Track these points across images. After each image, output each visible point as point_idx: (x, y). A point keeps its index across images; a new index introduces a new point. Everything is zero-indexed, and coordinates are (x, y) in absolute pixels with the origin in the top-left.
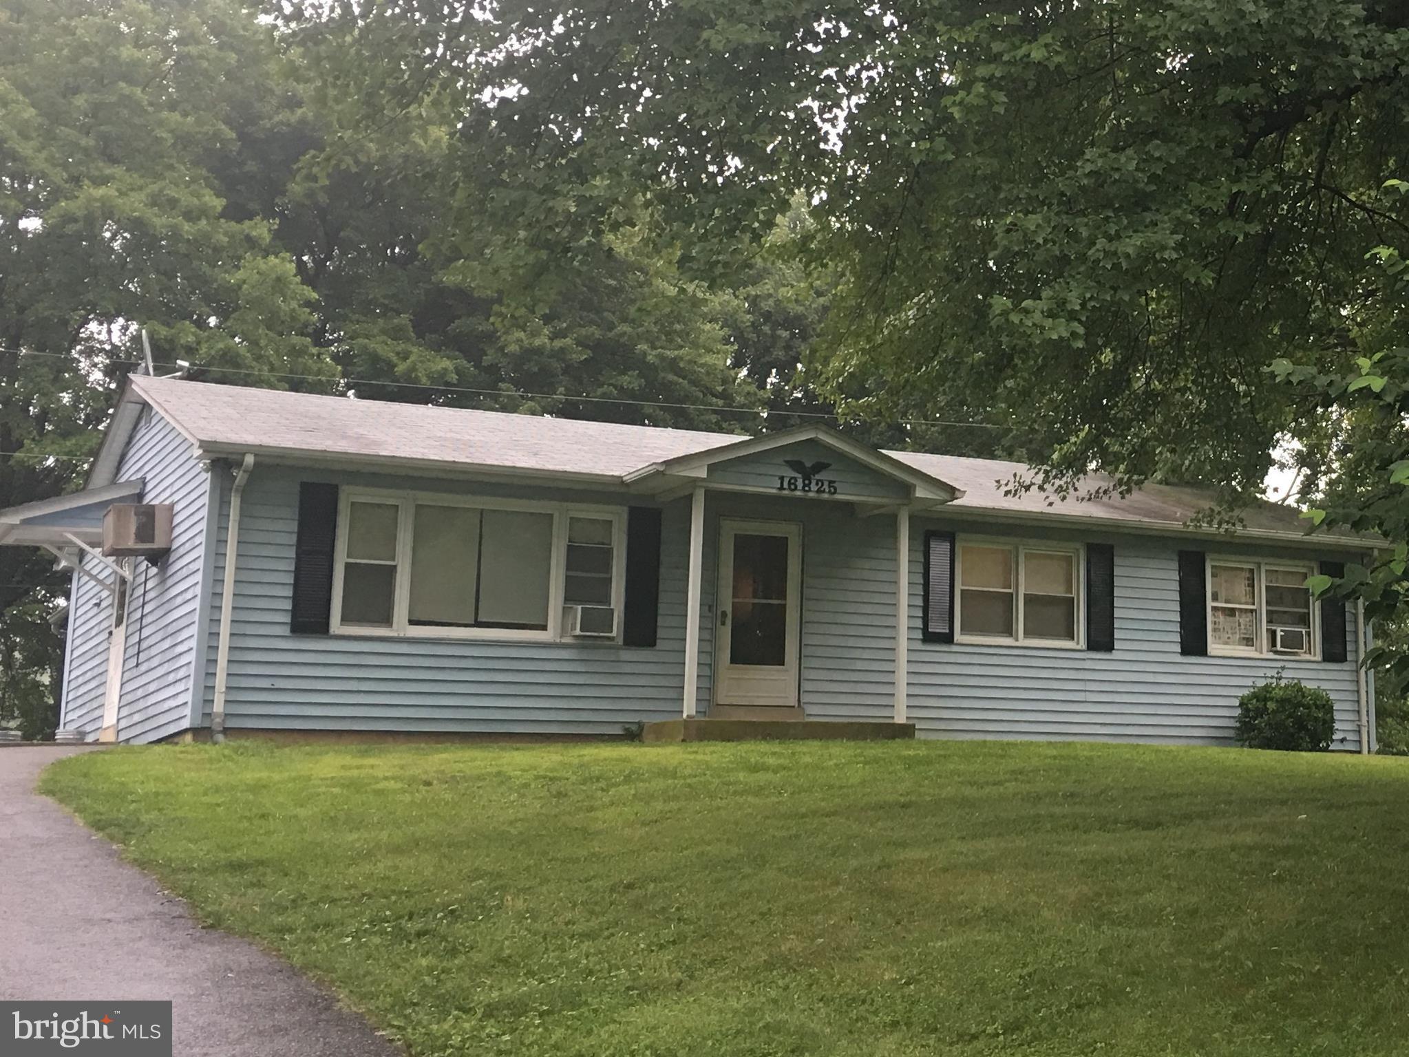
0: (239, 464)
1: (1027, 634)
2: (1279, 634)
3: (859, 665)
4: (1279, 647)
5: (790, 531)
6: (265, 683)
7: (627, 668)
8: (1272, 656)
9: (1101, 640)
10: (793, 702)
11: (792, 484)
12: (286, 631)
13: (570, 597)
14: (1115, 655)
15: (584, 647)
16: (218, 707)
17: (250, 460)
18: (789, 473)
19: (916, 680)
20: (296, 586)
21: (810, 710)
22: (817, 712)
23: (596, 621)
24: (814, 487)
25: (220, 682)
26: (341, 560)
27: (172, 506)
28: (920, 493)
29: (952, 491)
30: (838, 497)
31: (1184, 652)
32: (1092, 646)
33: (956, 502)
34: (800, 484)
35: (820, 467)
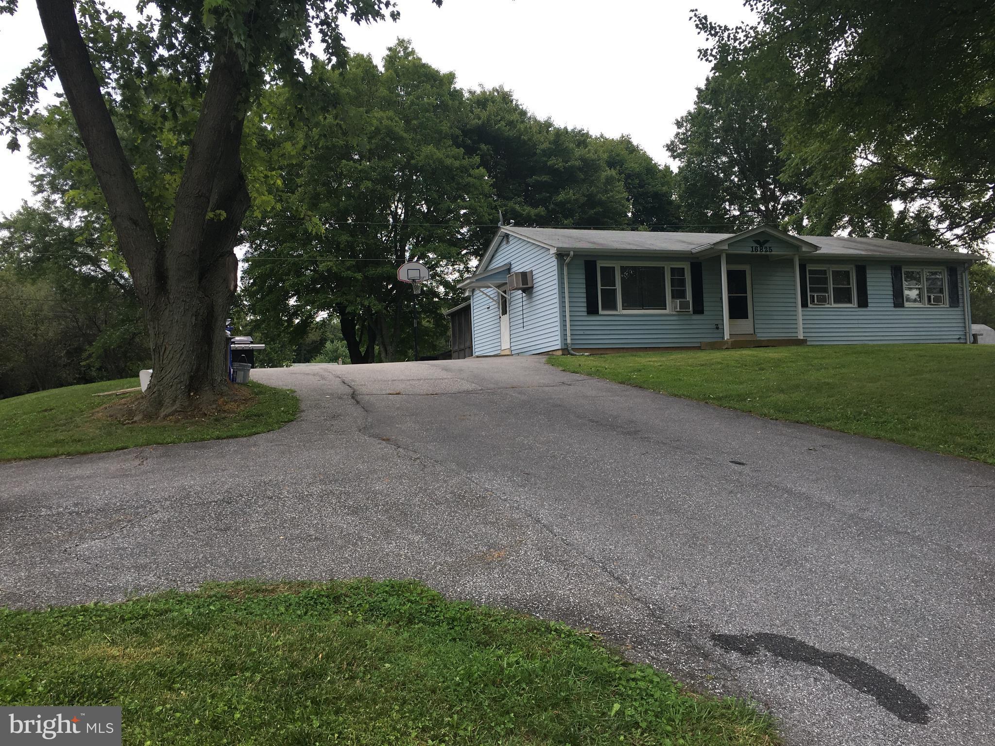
0: (568, 255)
1: (835, 302)
2: (932, 297)
3: (775, 317)
4: (932, 302)
5: (747, 268)
6: (582, 332)
7: (695, 322)
8: (929, 306)
9: (863, 303)
10: (752, 332)
11: (756, 248)
12: (585, 314)
13: (673, 297)
14: (869, 309)
15: (679, 315)
16: (569, 341)
17: (572, 253)
18: (755, 245)
19: (805, 322)
20: (587, 297)
21: (759, 335)
22: (762, 336)
23: (684, 306)
24: (764, 250)
25: (568, 333)
26: (599, 287)
27: (532, 271)
28: (804, 249)
29: (816, 248)
30: (773, 253)
31: (895, 307)
32: (860, 306)
33: (818, 252)
34: (759, 249)
35: (766, 241)
